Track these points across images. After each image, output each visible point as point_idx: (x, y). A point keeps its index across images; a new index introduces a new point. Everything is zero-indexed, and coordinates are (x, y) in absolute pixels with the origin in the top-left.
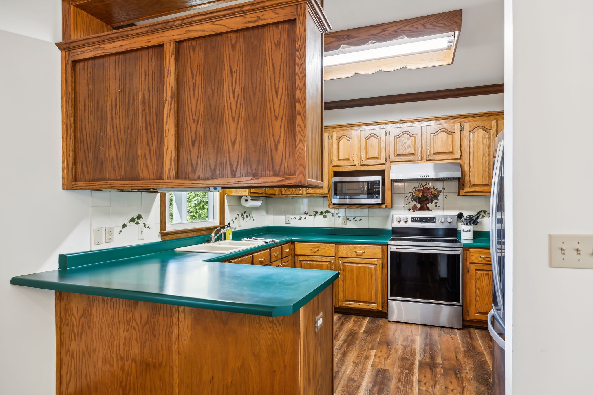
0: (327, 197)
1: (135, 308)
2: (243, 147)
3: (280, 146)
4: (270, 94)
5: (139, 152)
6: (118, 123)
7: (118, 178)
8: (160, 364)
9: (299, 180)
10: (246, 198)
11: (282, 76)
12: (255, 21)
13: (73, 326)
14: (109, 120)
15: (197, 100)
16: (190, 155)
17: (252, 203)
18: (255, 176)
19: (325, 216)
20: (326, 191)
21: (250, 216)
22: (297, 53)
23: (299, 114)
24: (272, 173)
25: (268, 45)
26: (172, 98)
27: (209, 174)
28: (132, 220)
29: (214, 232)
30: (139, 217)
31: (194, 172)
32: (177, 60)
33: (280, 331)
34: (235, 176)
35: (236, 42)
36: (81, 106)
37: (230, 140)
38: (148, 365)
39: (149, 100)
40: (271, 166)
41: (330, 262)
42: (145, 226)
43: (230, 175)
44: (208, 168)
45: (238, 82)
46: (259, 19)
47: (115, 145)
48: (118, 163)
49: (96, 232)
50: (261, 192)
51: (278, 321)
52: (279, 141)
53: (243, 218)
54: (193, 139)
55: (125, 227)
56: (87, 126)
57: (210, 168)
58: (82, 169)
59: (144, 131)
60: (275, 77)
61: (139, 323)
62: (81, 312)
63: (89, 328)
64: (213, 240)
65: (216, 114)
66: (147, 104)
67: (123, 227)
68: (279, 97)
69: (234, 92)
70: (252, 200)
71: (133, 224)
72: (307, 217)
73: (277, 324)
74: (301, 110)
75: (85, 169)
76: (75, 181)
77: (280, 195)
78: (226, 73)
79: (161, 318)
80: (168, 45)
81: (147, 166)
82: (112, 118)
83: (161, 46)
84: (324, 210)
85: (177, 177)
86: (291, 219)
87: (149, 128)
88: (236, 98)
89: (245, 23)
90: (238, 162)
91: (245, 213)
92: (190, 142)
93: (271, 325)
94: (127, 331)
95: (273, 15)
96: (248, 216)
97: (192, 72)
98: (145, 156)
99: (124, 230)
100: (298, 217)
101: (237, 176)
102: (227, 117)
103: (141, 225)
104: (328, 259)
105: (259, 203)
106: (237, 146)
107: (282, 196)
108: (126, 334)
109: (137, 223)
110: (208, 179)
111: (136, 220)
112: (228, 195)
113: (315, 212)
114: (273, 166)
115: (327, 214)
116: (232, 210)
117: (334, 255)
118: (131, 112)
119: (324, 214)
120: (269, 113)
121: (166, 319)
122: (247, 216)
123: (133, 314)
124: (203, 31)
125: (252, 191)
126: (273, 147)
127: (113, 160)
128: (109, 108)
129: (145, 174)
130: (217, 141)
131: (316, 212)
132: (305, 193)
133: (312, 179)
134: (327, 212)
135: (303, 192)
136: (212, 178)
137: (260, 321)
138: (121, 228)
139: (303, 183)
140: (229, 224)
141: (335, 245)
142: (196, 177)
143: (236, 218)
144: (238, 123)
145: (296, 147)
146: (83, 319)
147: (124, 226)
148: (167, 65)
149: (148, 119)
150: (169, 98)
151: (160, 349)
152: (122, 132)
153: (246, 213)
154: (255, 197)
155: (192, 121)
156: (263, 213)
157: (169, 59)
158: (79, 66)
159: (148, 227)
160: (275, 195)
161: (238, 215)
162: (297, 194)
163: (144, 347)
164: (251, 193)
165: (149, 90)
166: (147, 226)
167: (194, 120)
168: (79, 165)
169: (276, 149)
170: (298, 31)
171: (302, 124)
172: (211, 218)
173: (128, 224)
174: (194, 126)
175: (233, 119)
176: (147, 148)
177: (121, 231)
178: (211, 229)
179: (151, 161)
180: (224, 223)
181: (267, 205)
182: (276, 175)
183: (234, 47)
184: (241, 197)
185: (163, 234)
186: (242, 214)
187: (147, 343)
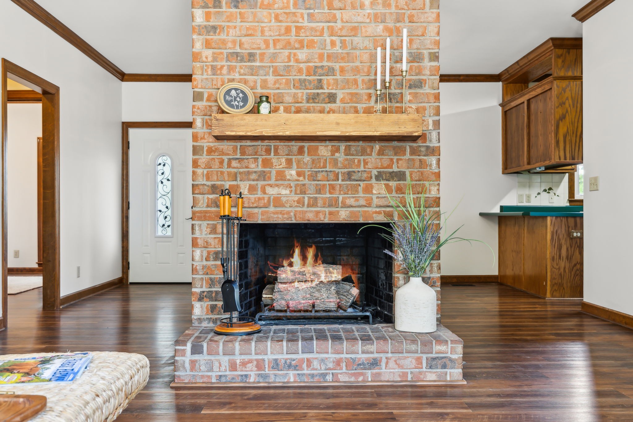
8: (520, 251)
14: (513, 139)
16: (531, 153)
26: (526, 127)
28: (545, 190)
30: (550, 189)
31: (532, 161)
35: (541, 98)
38: (517, 252)
42: (555, 195)
47: (515, 151)
54: (532, 145)
56: (509, 142)
59: (521, 143)
66: (522, 129)
67: (538, 195)
71: (545, 193)
75: (508, 164)
78: (539, 113)
79: (520, 230)
80: (525, 102)
85: (529, 164)
98: (521, 155)
99: (538, 196)
103: (552, 194)
109: (549, 193)
111: (548, 191)
123: (515, 230)
127: (514, 158)
128: (513, 133)
129: (522, 164)
138: (536, 195)
147: (539, 194)
148: (525, 111)
152: (516, 144)
155: (531, 137)
158: (506, 114)
159: (558, 196)
166: (556, 195)
173: (541, 193)
177: (536, 197)
183: (541, 101)
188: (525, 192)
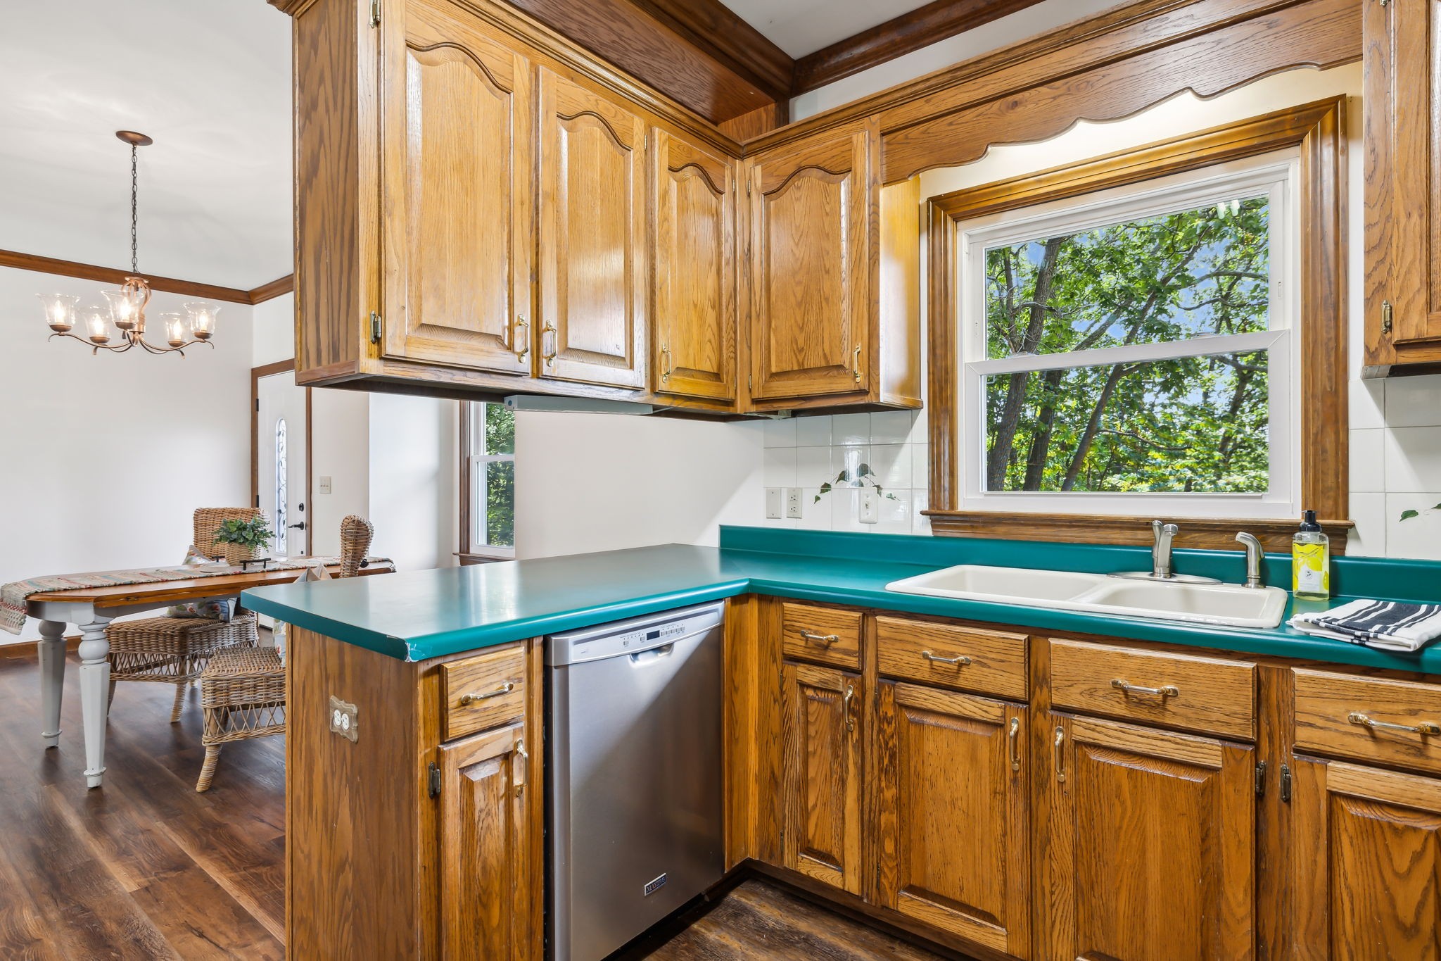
28: (845, 476)
30: (864, 470)
42: (879, 493)
49: (771, 494)
55: (827, 491)
67: (823, 491)
103: (869, 489)
111: (856, 477)
138: (818, 492)
147: (826, 488)
159: (891, 497)
166: (885, 493)
173: (833, 485)
177: (817, 498)
188: (785, 480)
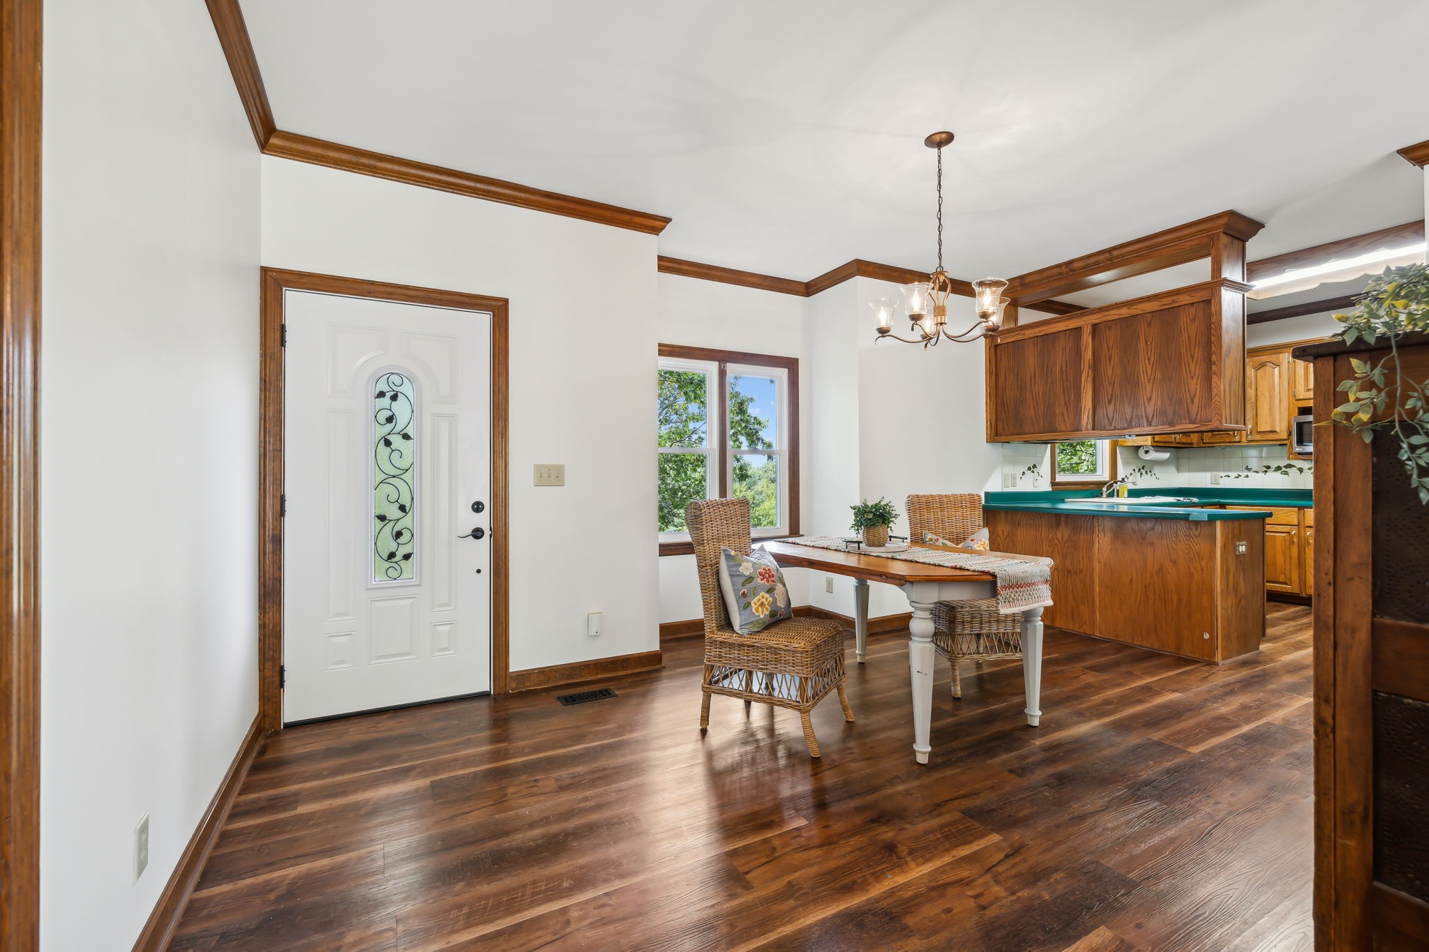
0: (1286, 444)
1: (1057, 529)
2: (1159, 402)
3: (1196, 400)
4: (1186, 360)
5: (1057, 411)
6: (1037, 389)
7: (1037, 431)
8: (1081, 571)
9: (1215, 425)
10: (1146, 449)
11: (1197, 344)
12: (1171, 304)
13: (999, 544)
14: (1028, 388)
15: (1113, 368)
16: (1107, 410)
17: (1154, 455)
18: (1171, 424)
19: (1286, 473)
20: (1285, 436)
21: (1150, 472)
22: (1213, 326)
23: (1215, 373)
24: (1188, 422)
25: (1184, 320)
26: (1089, 368)
27: (1125, 425)
28: (1029, 469)
29: (1106, 486)
30: (1034, 466)
31: (1111, 423)
32: (1093, 338)
33: (1197, 542)
34: (1150, 426)
35: (1151, 320)
36: (1002, 379)
37: (1145, 397)
38: (1069, 572)
39: (1066, 371)
40: (1187, 416)
41: (1289, 533)
42: (1039, 475)
43: (1145, 424)
44: (1124, 420)
45: (1153, 351)
46: (1174, 302)
47: (1034, 407)
48: (1037, 420)
49: (1005, 477)
50: (1169, 440)
51: (1195, 535)
52: (1195, 396)
53: (1141, 474)
54: (1109, 398)
56: (1008, 393)
57: (1126, 419)
58: (1003, 426)
59: (1062, 394)
60: (1190, 345)
61: (1061, 541)
62: (1006, 533)
63: (1014, 545)
64: (1104, 495)
65: (1132, 377)
66: (1064, 373)
67: (1023, 475)
68: (1195, 360)
69: (1149, 360)
70: (1156, 451)
71: (1030, 472)
72: (1249, 474)
73: (1194, 537)
74: (1217, 371)
75: (1006, 427)
76: (997, 435)
77: (1201, 445)
78: (1142, 344)
79: (1082, 536)
80: (1085, 328)
81: (1064, 421)
82: (1031, 386)
83: (1079, 329)
84: (1282, 463)
85: (1094, 429)
86: (1221, 477)
87: (1066, 392)
88: (1151, 364)
89: (1161, 306)
90: (1154, 414)
91: (1143, 468)
92: (1107, 401)
93: (1187, 538)
94: (1050, 547)
95: (1189, 298)
96: (1148, 472)
97: (1108, 346)
98: (1062, 413)
99: (1024, 477)
100: (1234, 474)
101: (1153, 425)
102: (1143, 379)
103: (1036, 474)
104: (1286, 529)
105: (1165, 456)
106: (1153, 402)
107: (1204, 446)
108: (1049, 548)
109: (1033, 472)
110: (1124, 429)
112: (1121, 446)
113: (1265, 467)
114: (1189, 416)
115: (1288, 470)
116: (1125, 463)
117: (1297, 524)
118: (1049, 380)
119: (1284, 469)
120: (1185, 374)
121: (1086, 537)
122: (1146, 472)
123: (1056, 533)
124: (1120, 314)
125: (1156, 440)
126: (1189, 401)
127: (1032, 418)
128: (1028, 378)
129: (1063, 427)
130: (1133, 398)
131: (1268, 467)
132: (1244, 439)
133: (1231, 424)
134: (1289, 466)
135: (1241, 438)
136: (1128, 428)
137: (1177, 535)
138: (1021, 475)
139: (1219, 427)
140: (1123, 479)
141: (1299, 509)
142: (1112, 428)
143: (1131, 474)
144: (1153, 384)
145: (1212, 400)
146: (1007, 539)
147: (1024, 473)
148: (1085, 343)
149: (1065, 384)
150: (1086, 368)
151: (1081, 559)
152: (1041, 396)
153: (1145, 468)
154: (1158, 447)
155: (1108, 384)
156: (1172, 469)
157: (1087, 338)
158: (998, 349)
160: (1192, 444)
161: (1134, 470)
162: (1230, 442)
163: (1066, 558)
164: (1155, 442)
165: (1066, 363)
166: (1041, 475)
167: (1110, 384)
168: (1000, 424)
169: (1192, 402)
170: (1213, 308)
171: (1218, 382)
172: (1099, 472)
173: (1026, 472)
174: (1110, 389)
175: (1149, 381)
176: (1065, 407)
177: (1021, 478)
178: (1102, 484)
179: (1069, 417)
180: (1116, 478)
181: (1177, 458)
182: (1192, 422)
183: (1149, 324)
184: (1138, 447)
185: (1053, 484)
186: (1139, 470)
187: (1069, 555)
188: (1010, 470)
